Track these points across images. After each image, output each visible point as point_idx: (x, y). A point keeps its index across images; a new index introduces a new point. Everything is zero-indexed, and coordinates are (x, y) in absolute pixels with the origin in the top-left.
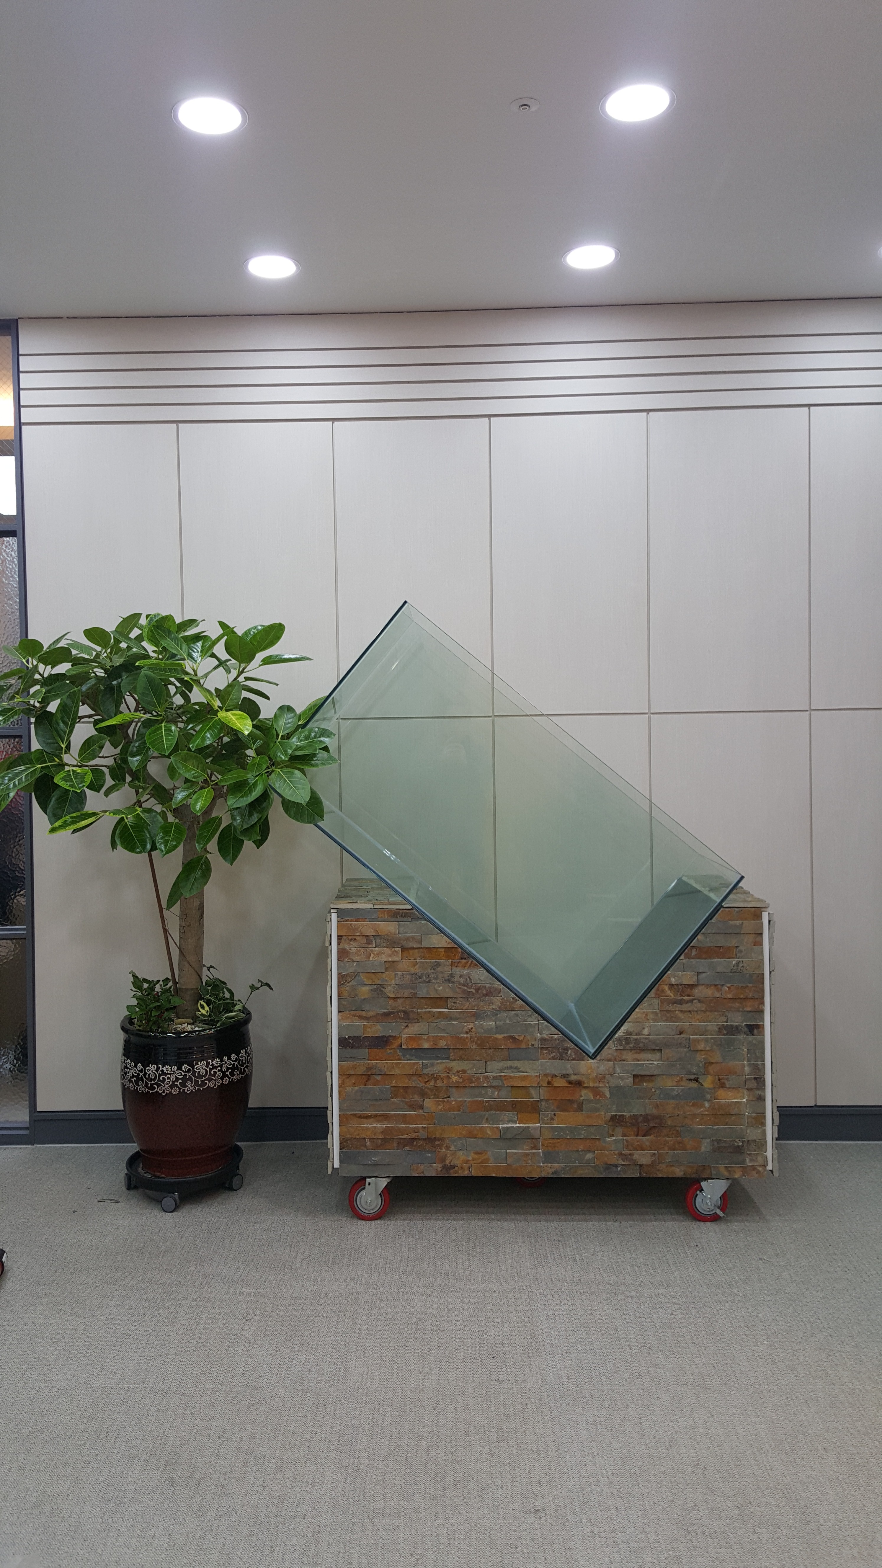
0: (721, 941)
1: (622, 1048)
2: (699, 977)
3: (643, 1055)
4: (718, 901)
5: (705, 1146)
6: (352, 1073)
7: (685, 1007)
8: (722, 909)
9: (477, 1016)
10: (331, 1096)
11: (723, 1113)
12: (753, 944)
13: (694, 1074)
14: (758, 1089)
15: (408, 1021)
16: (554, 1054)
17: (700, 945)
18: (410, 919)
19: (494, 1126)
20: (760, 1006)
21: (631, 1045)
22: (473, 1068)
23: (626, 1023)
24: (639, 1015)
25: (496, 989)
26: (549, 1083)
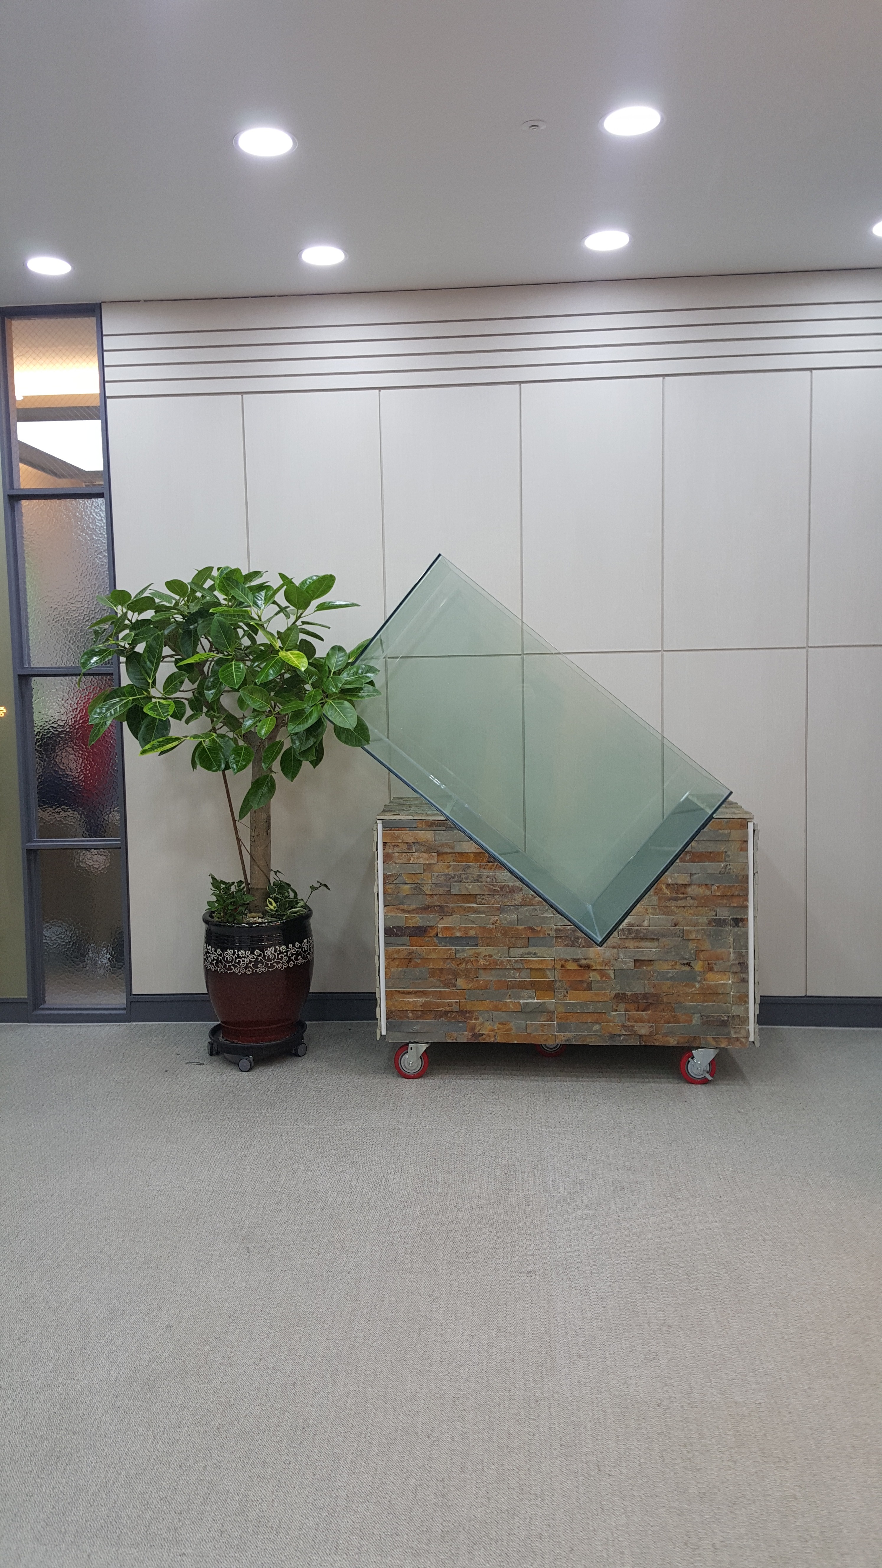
0: (712, 847)
1: (625, 937)
2: (692, 877)
3: (643, 944)
4: (710, 813)
5: (696, 1020)
6: (396, 956)
7: (680, 903)
8: (713, 820)
9: (501, 910)
10: (379, 975)
11: (712, 992)
12: (739, 850)
13: (686, 959)
14: (742, 973)
15: (443, 914)
16: (567, 942)
17: (693, 851)
18: (445, 829)
19: (516, 1001)
20: (745, 903)
21: (633, 935)
22: (498, 953)
23: (629, 917)
24: (640, 910)
25: (518, 887)
26: (562, 966)
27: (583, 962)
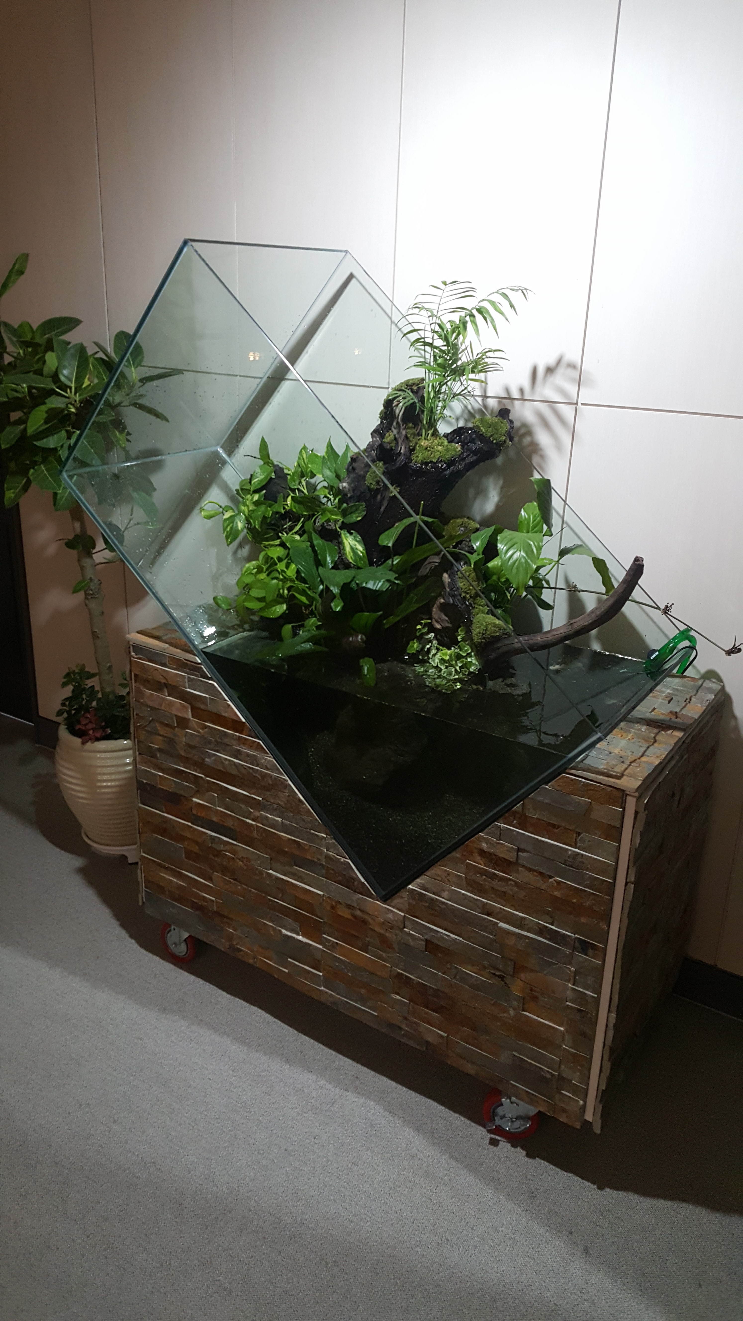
3: (439, 921)
9: (263, 805)
11: (532, 1031)
12: (603, 837)
13: (500, 970)
14: (582, 1023)
15: (198, 786)
16: (340, 879)
17: (525, 813)
18: (199, 675)
19: (278, 928)
20: (601, 924)
22: (257, 859)
26: (333, 908)
27: (358, 913)
